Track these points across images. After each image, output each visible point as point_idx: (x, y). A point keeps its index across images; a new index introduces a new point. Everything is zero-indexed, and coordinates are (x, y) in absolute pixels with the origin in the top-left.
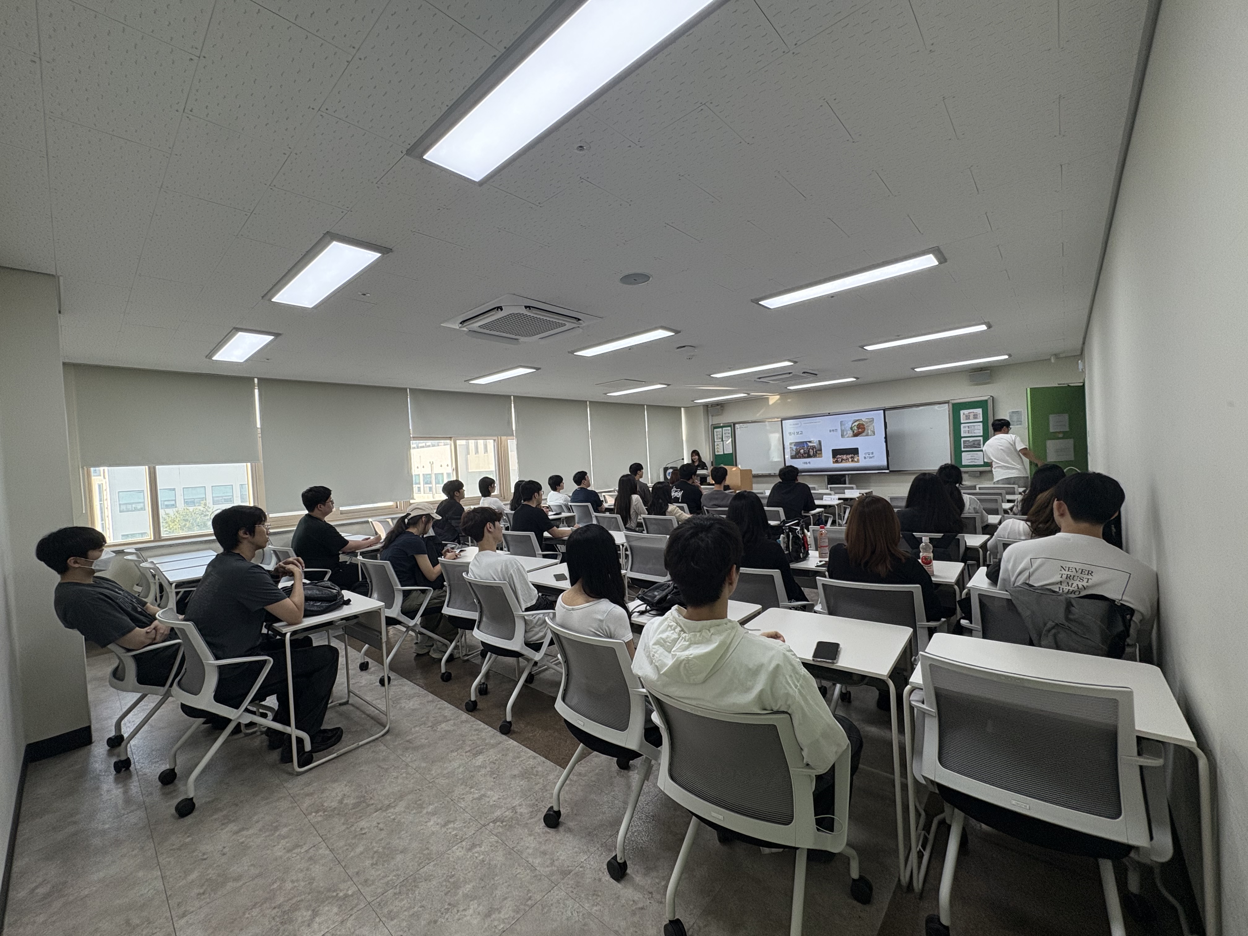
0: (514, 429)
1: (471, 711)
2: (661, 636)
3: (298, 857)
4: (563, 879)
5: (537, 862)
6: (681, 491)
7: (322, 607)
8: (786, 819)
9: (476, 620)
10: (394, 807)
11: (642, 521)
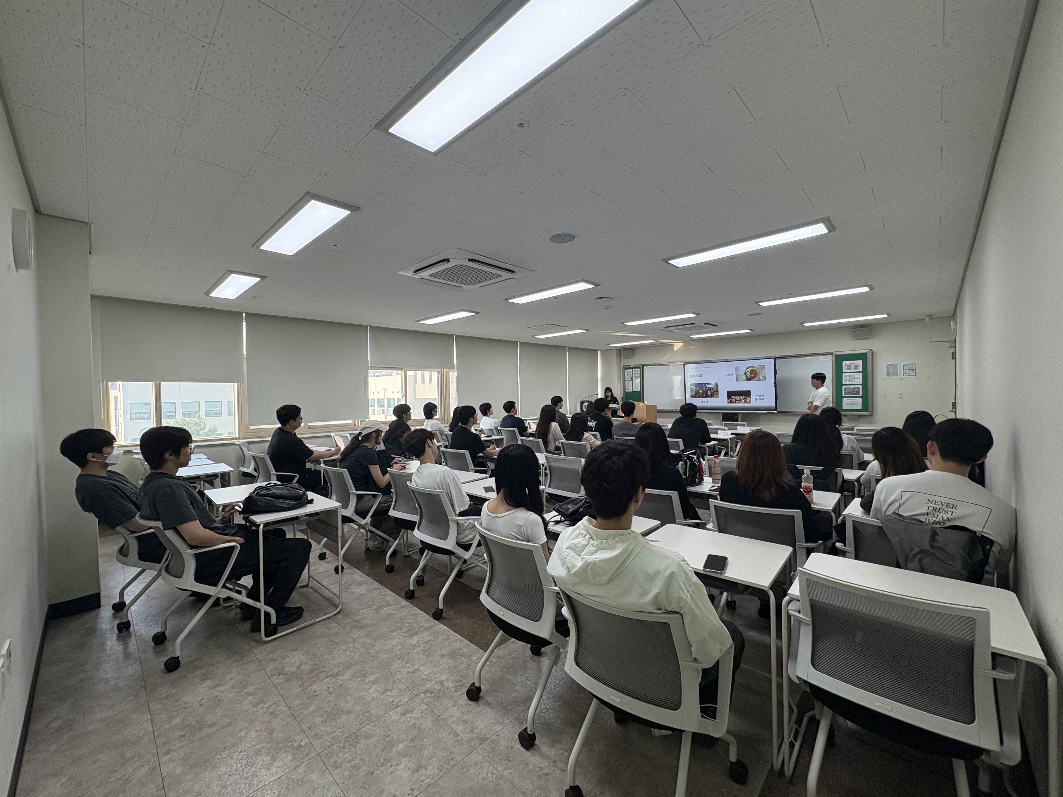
0: (455, 363)
1: (410, 599)
2: (572, 542)
3: (262, 711)
4: (481, 745)
5: (460, 729)
6: (594, 421)
7: (290, 504)
8: (675, 705)
9: (416, 522)
10: (342, 675)
11: (560, 445)
